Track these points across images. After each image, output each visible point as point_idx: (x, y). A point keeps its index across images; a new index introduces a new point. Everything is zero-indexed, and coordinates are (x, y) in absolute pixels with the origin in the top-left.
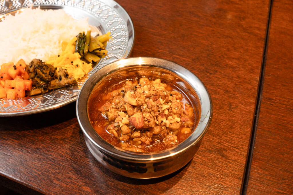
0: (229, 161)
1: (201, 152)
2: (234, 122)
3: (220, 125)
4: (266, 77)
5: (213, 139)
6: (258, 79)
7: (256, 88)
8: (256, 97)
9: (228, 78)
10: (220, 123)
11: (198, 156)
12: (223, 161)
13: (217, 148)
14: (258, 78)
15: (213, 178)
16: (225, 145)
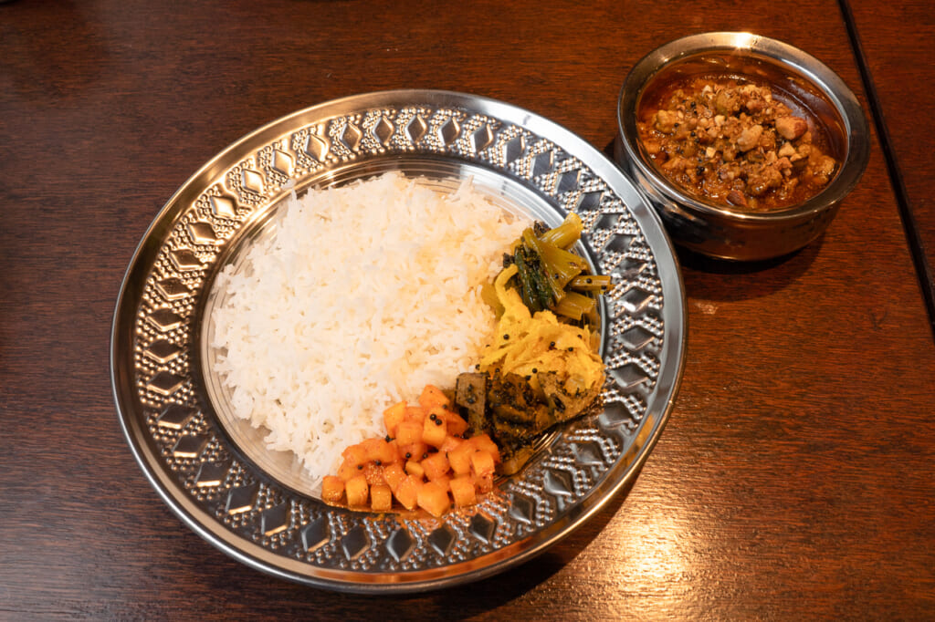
0: (927, 458)
1: (865, 459)
2: (898, 357)
3: (874, 376)
4: (918, 213)
5: (876, 417)
6: (898, 221)
7: (905, 247)
8: (914, 273)
9: (834, 241)
10: (872, 371)
11: (865, 469)
12: (918, 462)
13: (893, 437)
14: (898, 217)
15: (917, 510)
16: (904, 421)
